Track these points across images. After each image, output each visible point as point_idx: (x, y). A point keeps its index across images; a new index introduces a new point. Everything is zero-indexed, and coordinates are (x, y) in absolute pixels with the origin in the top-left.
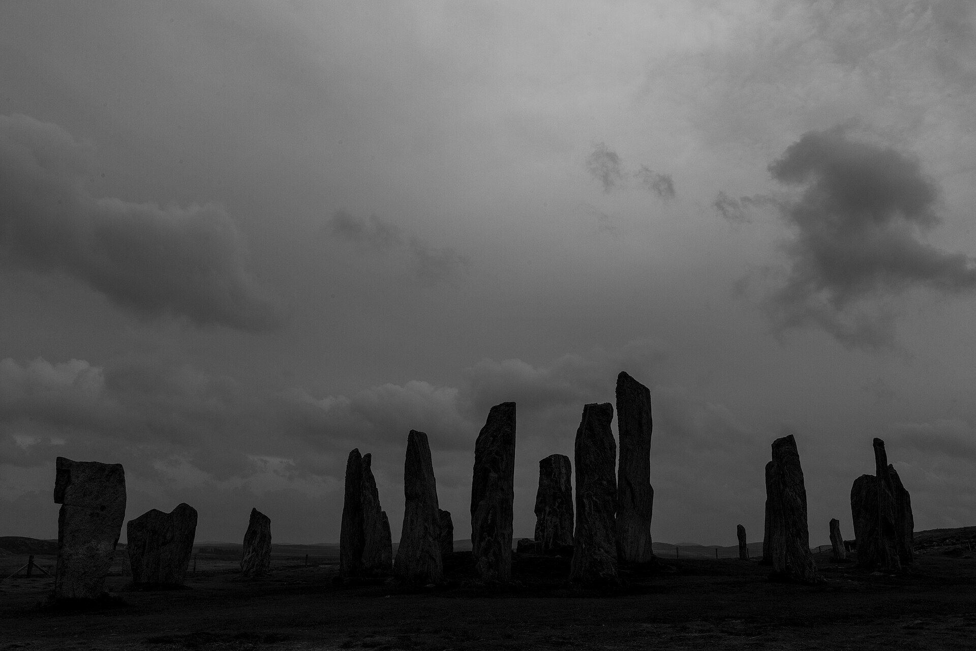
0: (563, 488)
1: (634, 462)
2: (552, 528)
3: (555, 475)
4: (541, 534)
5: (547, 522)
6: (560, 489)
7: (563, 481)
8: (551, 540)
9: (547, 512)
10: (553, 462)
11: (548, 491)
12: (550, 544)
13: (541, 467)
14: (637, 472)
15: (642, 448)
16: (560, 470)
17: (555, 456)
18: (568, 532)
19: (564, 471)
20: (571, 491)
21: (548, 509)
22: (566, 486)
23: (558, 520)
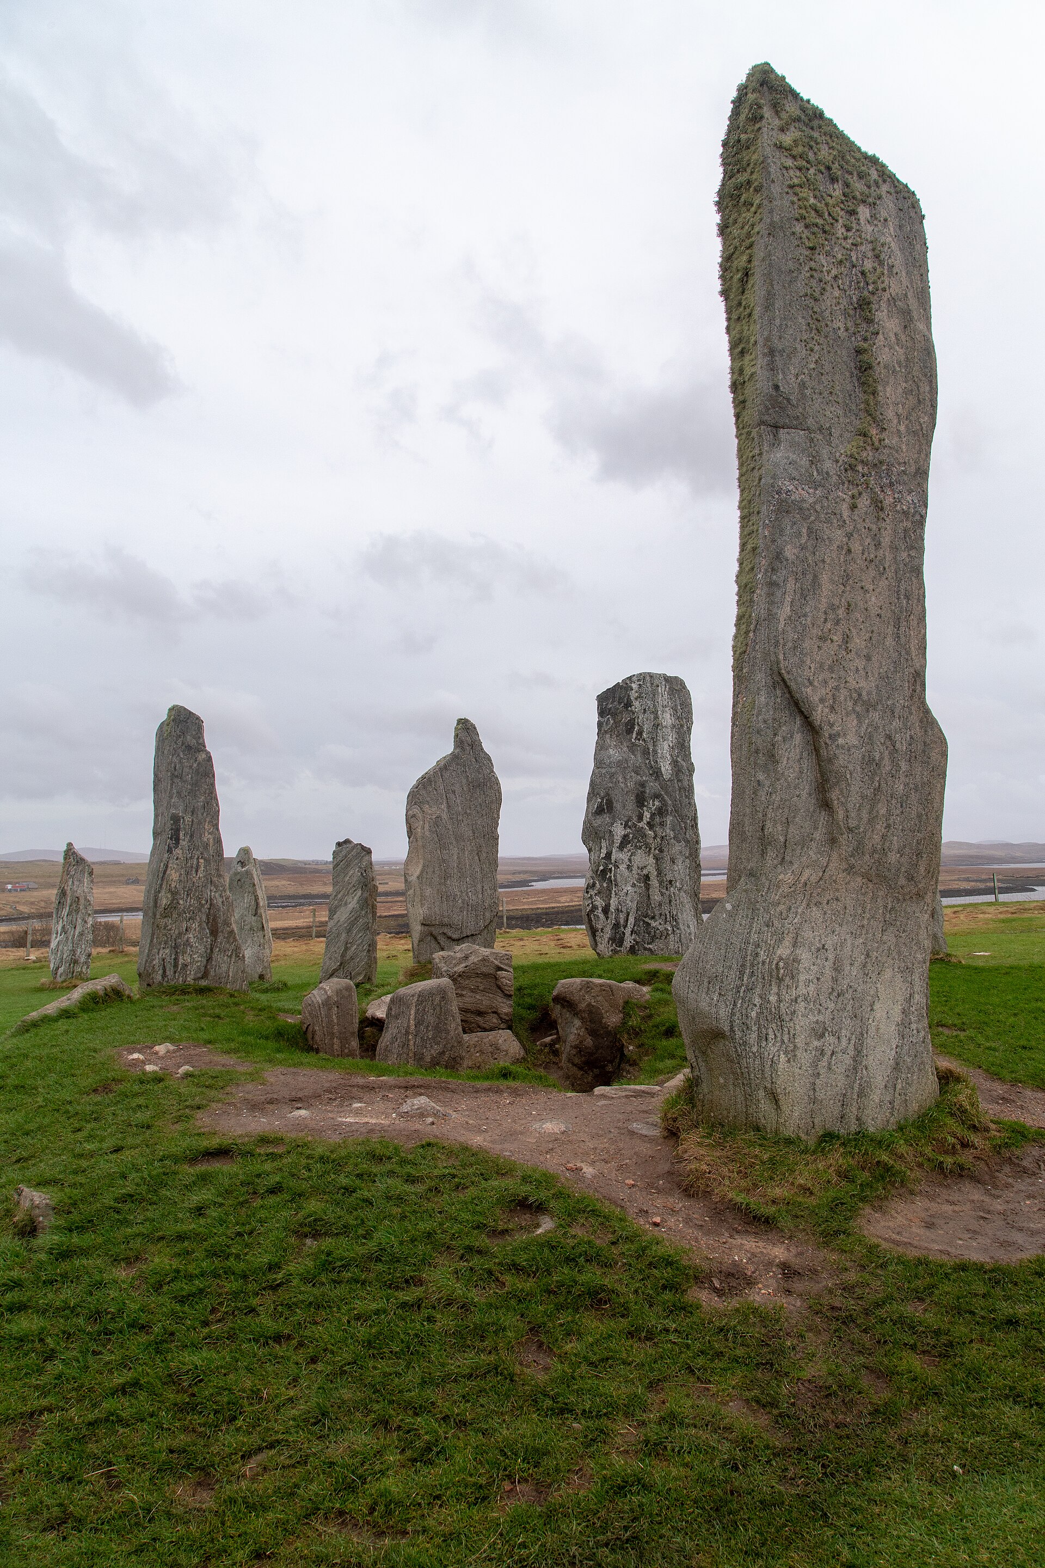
0: (666, 768)
1: (824, 578)
2: (634, 885)
3: (640, 733)
4: (599, 902)
5: (617, 867)
6: (657, 773)
7: (665, 748)
8: (631, 920)
9: (618, 839)
10: (633, 695)
11: (620, 779)
12: (628, 931)
13: (602, 712)
14: (847, 639)
15: (878, 505)
16: (656, 717)
17: (643, 678)
18: (682, 894)
19: (667, 719)
20: (691, 775)
21: (619, 831)
22: (675, 763)
23: (651, 860)
